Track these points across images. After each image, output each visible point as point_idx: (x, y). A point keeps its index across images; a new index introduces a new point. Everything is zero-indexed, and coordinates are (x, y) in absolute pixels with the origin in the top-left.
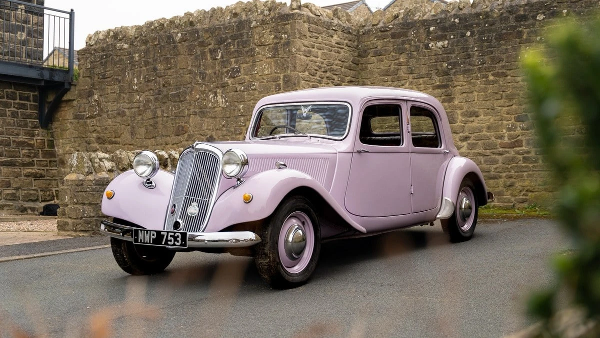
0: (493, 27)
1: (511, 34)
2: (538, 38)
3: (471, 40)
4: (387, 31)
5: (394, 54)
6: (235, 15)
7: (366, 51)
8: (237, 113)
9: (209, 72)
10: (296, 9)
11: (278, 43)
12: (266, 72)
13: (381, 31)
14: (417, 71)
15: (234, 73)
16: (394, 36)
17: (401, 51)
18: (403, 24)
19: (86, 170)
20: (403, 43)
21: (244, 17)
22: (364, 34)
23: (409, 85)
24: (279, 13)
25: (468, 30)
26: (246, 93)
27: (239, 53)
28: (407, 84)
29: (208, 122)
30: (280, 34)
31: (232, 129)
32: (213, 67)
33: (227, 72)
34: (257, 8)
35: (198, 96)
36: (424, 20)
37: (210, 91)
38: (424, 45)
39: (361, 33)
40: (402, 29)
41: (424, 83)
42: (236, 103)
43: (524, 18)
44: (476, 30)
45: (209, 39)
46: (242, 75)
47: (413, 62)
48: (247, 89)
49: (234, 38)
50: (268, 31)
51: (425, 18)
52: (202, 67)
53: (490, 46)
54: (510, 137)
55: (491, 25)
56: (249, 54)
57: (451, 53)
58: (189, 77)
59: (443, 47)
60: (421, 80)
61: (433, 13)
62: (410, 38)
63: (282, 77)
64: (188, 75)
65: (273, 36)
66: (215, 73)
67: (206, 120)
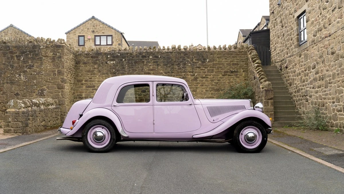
0: (133, 59)
1: (140, 62)
2: (150, 64)
3: (125, 63)
4: (89, 55)
5: (92, 64)
6: (31, 42)
7: (79, 62)
8: (32, 84)
9: (16, 65)
10: (63, 44)
11: (55, 56)
12: (48, 68)
13: (86, 55)
14: (102, 71)
15: (30, 67)
16: (92, 57)
17: (95, 63)
18: (96, 53)
19: (19, 108)
20: (96, 60)
21: (36, 43)
22: (78, 55)
23: (99, 77)
24: (54, 44)
25: (123, 58)
26: (37, 76)
27: (33, 59)
28: (98, 76)
29: (15, 87)
30: (56, 53)
31: (30, 91)
32: (18, 63)
33: (27, 66)
34: (43, 41)
35: (9, 75)
36: (105, 53)
37: (16, 73)
38: (105, 62)
39: (77, 55)
40: (96, 55)
41: (105, 76)
42: (32, 80)
43: (145, 57)
44: (127, 59)
45: (16, 51)
46: (35, 68)
47: (100, 68)
48: (38, 74)
49: (30, 52)
50: (50, 51)
51: (106, 52)
52: (11, 62)
53: (132, 65)
54: (139, 98)
55: (133, 58)
56: (39, 59)
57: (116, 66)
58: (4, 66)
59: (113, 64)
60: (104, 75)
61: (109, 50)
62: (99, 59)
63: (57, 71)
64: (3, 66)
65: (52, 53)
66: (20, 66)
67: (14, 86)
